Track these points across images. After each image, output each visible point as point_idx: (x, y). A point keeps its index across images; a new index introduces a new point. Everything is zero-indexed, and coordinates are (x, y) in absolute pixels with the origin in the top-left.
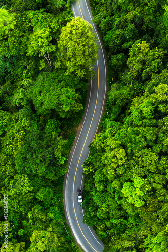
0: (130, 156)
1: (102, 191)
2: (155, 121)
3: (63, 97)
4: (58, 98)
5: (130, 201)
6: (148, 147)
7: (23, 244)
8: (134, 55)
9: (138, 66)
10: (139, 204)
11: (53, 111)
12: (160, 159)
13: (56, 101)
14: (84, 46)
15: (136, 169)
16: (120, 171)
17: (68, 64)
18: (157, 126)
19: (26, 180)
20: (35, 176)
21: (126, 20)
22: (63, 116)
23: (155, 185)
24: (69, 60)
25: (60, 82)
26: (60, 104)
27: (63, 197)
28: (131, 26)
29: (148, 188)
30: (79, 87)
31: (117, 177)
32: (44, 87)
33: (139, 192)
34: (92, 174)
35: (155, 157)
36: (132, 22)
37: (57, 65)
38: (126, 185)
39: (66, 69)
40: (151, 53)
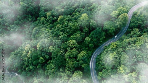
0: (117, 47)
4: (110, 28)
6: (122, 48)
7: (78, 52)
8: (134, 31)
9: (133, 34)
10: (111, 59)
11: (107, 30)
12: (123, 52)
14: (124, 21)
15: (116, 51)
16: (112, 50)
17: (118, 22)
19: (90, 39)
20: (92, 40)
21: (137, 23)
22: (108, 33)
24: (119, 22)
25: (113, 25)
26: (109, 30)
27: (95, 51)
28: (137, 24)
30: (116, 29)
33: (113, 56)
34: (106, 49)
37: (115, 21)
38: (111, 53)
39: (116, 23)
40: (138, 32)
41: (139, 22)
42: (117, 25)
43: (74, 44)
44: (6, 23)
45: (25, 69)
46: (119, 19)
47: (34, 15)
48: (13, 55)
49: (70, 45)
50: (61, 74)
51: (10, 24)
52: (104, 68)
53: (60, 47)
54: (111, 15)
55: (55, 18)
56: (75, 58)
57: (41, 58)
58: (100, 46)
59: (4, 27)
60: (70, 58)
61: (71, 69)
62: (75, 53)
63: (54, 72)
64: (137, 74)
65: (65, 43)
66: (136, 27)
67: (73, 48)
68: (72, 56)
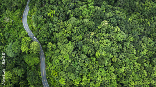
0: (58, 73)
1: (54, 82)
2: (61, 63)
3: (35, 61)
5: (62, 84)
6: (62, 70)
9: (51, 48)
10: (64, 84)
13: (34, 62)
15: (61, 76)
16: (57, 77)
18: (61, 64)
23: (66, 79)
25: (33, 56)
29: (65, 80)
30: (38, 56)
31: (57, 79)
32: (29, 59)
33: (63, 82)
34: (50, 78)
35: (64, 73)
36: (46, 38)
38: (60, 80)
40: (53, 45)
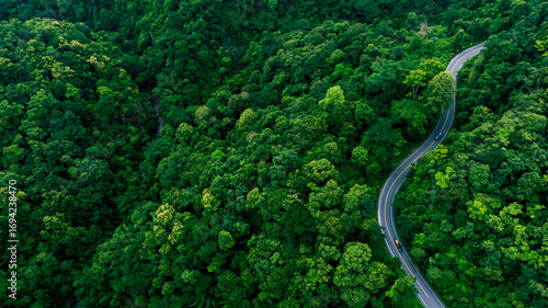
4: (413, 116)
8: (476, 113)
9: (476, 121)
11: (405, 121)
15: (451, 164)
17: (429, 99)
19: (366, 152)
20: (374, 154)
24: (431, 96)
28: (480, 97)
30: (429, 117)
39: (426, 102)
40: (488, 115)
41: (483, 91)
42: (430, 106)
43: (326, 169)
44: (63, 154)
45: (158, 291)
46: (432, 88)
47: (144, 124)
48: (106, 251)
49: (315, 173)
50: (306, 262)
51: (74, 158)
52: (424, 221)
53: (285, 186)
54: (405, 82)
55: (227, 120)
56: (339, 206)
57: (224, 233)
58: (396, 167)
59: (57, 169)
60: (323, 208)
61: (334, 239)
62: (336, 192)
63: (281, 262)
64: (521, 206)
65: (297, 171)
66: (478, 105)
67: (327, 180)
68: (328, 202)
